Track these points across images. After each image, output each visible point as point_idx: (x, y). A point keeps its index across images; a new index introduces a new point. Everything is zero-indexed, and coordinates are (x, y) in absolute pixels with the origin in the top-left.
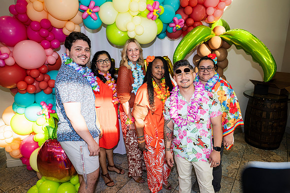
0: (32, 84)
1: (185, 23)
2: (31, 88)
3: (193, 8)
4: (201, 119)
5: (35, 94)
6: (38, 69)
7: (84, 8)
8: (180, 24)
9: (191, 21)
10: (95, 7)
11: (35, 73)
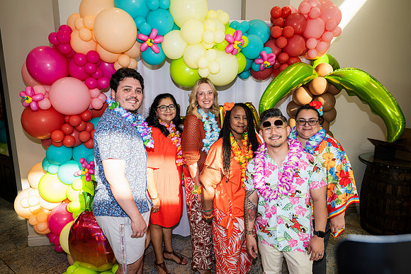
0: (70, 134)
1: (277, 58)
2: (69, 140)
3: (289, 39)
4: (297, 191)
5: (73, 148)
6: (79, 115)
7: (143, 37)
8: (270, 60)
9: (284, 57)
10: (157, 36)
11: (75, 120)
